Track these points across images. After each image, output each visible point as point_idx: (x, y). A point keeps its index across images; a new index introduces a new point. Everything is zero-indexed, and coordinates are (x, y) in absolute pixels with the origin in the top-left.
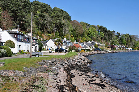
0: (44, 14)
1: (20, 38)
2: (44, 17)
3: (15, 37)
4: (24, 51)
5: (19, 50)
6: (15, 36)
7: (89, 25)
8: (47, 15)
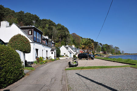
0: (52, 26)
1: (38, 38)
2: (52, 29)
3: (30, 34)
4: (43, 57)
5: (36, 57)
6: (30, 32)
7: (82, 38)
8: (54, 28)
